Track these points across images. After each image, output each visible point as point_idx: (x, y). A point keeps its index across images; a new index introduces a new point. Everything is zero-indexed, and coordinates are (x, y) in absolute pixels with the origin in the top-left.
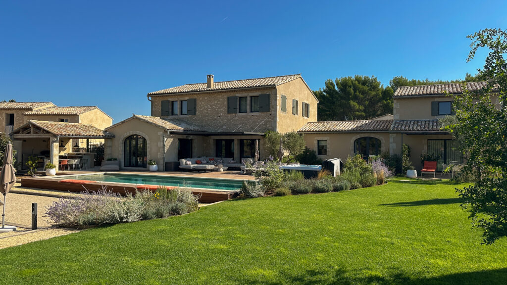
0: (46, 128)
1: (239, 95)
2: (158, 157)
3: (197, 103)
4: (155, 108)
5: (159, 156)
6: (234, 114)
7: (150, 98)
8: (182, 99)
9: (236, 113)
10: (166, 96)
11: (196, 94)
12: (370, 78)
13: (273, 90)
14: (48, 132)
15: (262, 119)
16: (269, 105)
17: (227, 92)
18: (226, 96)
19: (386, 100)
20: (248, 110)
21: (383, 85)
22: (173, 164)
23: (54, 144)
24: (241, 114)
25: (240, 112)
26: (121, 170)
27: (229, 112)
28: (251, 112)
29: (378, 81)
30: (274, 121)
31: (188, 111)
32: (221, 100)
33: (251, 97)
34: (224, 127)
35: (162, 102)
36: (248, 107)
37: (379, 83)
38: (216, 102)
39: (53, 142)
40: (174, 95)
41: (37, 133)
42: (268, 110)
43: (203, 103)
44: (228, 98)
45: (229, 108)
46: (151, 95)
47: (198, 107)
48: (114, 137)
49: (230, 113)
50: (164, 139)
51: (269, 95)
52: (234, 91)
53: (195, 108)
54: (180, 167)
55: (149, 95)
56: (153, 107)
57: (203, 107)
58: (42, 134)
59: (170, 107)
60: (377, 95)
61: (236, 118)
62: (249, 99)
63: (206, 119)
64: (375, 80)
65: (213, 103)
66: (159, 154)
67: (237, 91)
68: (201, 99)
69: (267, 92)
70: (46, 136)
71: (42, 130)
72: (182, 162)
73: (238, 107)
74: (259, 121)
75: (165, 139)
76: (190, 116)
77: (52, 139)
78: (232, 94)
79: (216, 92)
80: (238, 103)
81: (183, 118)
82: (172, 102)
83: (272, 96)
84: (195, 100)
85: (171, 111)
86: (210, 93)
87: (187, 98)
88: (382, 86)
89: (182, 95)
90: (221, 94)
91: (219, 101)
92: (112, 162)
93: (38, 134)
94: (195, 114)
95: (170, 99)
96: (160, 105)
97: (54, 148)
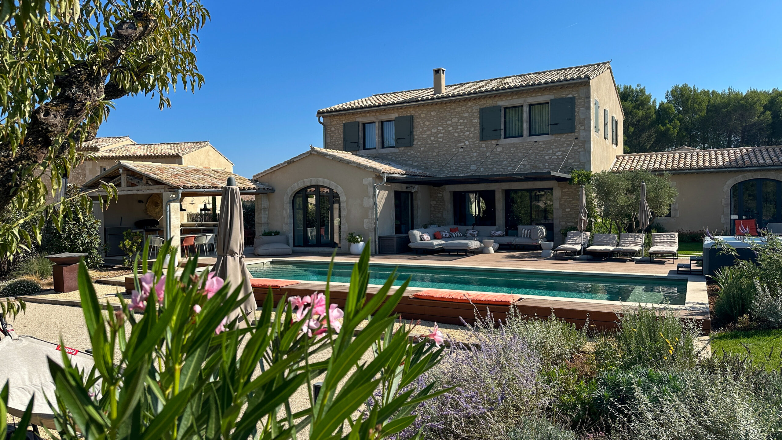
0: (152, 175)
1: (504, 103)
2: (365, 226)
3: (416, 123)
4: (331, 137)
5: (367, 224)
6: (493, 142)
7: (322, 119)
8: (384, 117)
9: (498, 139)
10: (353, 114)
11: (414, 106)
12: (634, 87)
13: (583, 89)
14: (157, 182)
15: (556, 147)
16: (572, 119)
17: (480, 98)
18: (476, 107)
19: (664, 125)
20: (525, 132)
21: (655, 99)
22: (395, 240)
23: (172, 204)
24: (508, 140)
25: (505, 138)
26: (294, 254)
27: (483, 138)
28: (531, 135)
29: (647, 93)
30: (585, 150)
31: (397, 140)
32: (465, 115)
33: (530, 105)
34: (473, 167)
35: (344, 124)
36: (525, 126)
37: (649, 97)
38: (454, 120)
39: (170, 201)
40: (369, 112)
41: (133, 185)
42: (572, 129)
43: (427, 123)
44: (482, 111)
45: (482, 130)
46: (323, 112)
47: (417, 132)
48: (273, 190)
49: (485, 140)
50: (375, 191)
51: (573, 99)
52: (496, 96)
53: (412, 133)
54: (410, 245)
55: (319, 113)
56: (328, 136)
57: (428, 130)
58: (145, 187)
59: (361, 134)
60: (646, 117)
61: (499, 149)
62: (526, 109)
63: (435, 154)
64: (642, 91)
65: (449, 122)
66: (366, 221)
67: (500, 95)
68: (423, 115)
69: (568, 94)
70: (154, 190)
71: (144, 179)
72: (414, 236)
73: (502, 127)
74: (550, 152)
75: (378, 191)
76: (403, 149)
77: (166, 195)
78: (490, 103)
79: (455, 101)
80: (502, 120)
81: (387, 154)
82: (364, 124)
83: (578, 101)
84: (411, 119)
85: (361, 141)
86: (441, 103)
87: (394, 116)
88: (654, 102)
89: (385, 110)
90: (465, 103)
91: (462, 118)
92: (273, 238)
93: (136, 188)
94: (410, 144)
95: (361, 120)
96: (341, 131)
97: (172, 214)
